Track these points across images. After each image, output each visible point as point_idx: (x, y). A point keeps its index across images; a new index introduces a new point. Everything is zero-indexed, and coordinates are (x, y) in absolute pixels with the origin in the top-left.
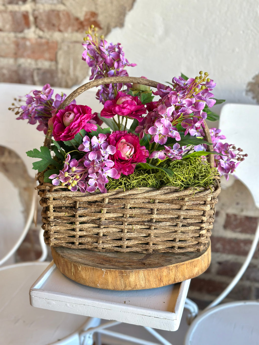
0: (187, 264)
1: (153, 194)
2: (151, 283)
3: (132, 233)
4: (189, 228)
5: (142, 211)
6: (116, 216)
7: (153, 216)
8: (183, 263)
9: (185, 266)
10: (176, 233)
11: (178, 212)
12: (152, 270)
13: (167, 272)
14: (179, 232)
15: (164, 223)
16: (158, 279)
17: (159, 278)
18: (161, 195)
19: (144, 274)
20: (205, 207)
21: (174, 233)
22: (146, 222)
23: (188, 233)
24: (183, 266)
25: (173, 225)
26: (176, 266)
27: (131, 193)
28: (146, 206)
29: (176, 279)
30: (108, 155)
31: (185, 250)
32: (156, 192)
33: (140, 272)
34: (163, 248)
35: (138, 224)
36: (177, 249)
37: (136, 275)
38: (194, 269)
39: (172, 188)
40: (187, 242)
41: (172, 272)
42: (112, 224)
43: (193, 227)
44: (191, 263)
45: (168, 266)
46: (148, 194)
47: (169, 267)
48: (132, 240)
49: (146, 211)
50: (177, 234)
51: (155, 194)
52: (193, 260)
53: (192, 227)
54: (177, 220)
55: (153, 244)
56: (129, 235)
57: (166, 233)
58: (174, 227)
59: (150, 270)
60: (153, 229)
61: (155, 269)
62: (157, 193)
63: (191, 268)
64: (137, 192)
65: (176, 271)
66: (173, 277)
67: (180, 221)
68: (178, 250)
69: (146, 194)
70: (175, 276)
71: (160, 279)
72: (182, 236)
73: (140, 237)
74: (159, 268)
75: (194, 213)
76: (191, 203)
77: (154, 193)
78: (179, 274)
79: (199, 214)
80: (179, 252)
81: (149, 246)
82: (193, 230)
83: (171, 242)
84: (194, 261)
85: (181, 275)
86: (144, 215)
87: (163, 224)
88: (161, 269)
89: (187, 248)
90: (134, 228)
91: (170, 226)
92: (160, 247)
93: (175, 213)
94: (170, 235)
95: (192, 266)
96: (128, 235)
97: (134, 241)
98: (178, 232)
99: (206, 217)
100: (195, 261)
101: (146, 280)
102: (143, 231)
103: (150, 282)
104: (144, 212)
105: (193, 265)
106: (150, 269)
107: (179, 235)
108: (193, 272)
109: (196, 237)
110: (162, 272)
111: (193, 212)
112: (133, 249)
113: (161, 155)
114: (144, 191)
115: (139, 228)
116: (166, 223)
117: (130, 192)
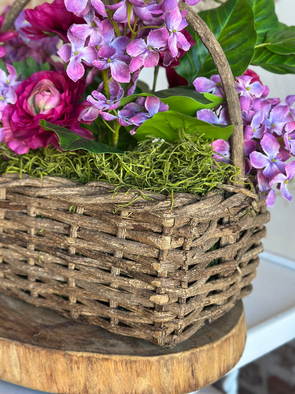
0: (117, 363)
1: (65, 192)
2: (33, 376)
3: (40, 269)
4: (130, 282)
5: (54, 227)
6: (16, 228)
7: (67, 240)
8: (106, 356)
9: (111, 365)
10: (107, 287)
11: (108, 240)
12: (34, 351)
13: (65, 365)
14: (114, 288)
15: (88, 260)
16: (46, 374)
17: (48, 373)
18: (81, 196)
19: (17, 352)
20: (156, 240)
21: (106, 287)
22: (61, 251)
23: (132, 293)
24: (106, 363)
25: (105, 268)
26: (89, 358)
27: (29, 182)
28: (59, 216)
29: (91, 388)
30: (6, 104)
31: (128, 331)
32: (72, 189)
33: (11, 346)
34: (93, 316)
35: (48, 253)
36: (113, 325)
37: (5, 350)
38: (136, 380)
39: (102, 185)
40: (131, 314)
41: (78, 368)
42: (12, 243)
43: (139, 282)
44: (126, 363)
45: (69, 353)
46: (57, 189)
47: (69, 355)
48: (43, 284)
49: (59, 228)
50: (110, 290)
51: (69, 193)
52: (134, 358)
53: (137, 281)
54: (108, 259)
55: (78, 302)
56: (33, 272)
57: (93, 283)
58: (103, 273)
59: (29, 349)
60: (71, 269)
61: (40, 349)
62: (73, 191)
63: (128, 375)
64: (39, 184)
65: (90, 369)
66: (81, 380)
67: (111, 260)
68: (115, 328)
69: (54, 191)
70: (87, 379)
71: (51, 375)
72: (116, 296)
73: (53, 281)
74: (47, 349)
75: (137, 250)
76: (130, 224)
77: (68, 189)
78: (96, 379)
79: (151, 254)
80: (115, 332)
81: (68, 303)
82: (138, 291)
83: (102, 305)
84: (135, 362)
85: (101, 383)
86: (56, 235)
87: (85, 262)
88: (53, 354)
89: (133, 329)
90: (43, 260)
91: (98, 270)
92: (86, 311)
93: (103, 241)
94: (97, 289)
95: (129, 370)
96: (32, 270)
97: (47, 287)
98: (112, 287)
99: (160, 264)
100: (139, 361)
101: (23, 367)
102: (54, 267)
103: (29, 373)
104: (57, 229)
105: (134, 370)
106: (30, 346)
107: (112, 294)
108: (135, 386)
109: (147, 308)
110: (55, 362)
111: (135, 246)
112: (45, 303)
113: (93, 113)
114: (57, 184)
115: (52, 260)
116: (91, 260)
117: (28, 180)
